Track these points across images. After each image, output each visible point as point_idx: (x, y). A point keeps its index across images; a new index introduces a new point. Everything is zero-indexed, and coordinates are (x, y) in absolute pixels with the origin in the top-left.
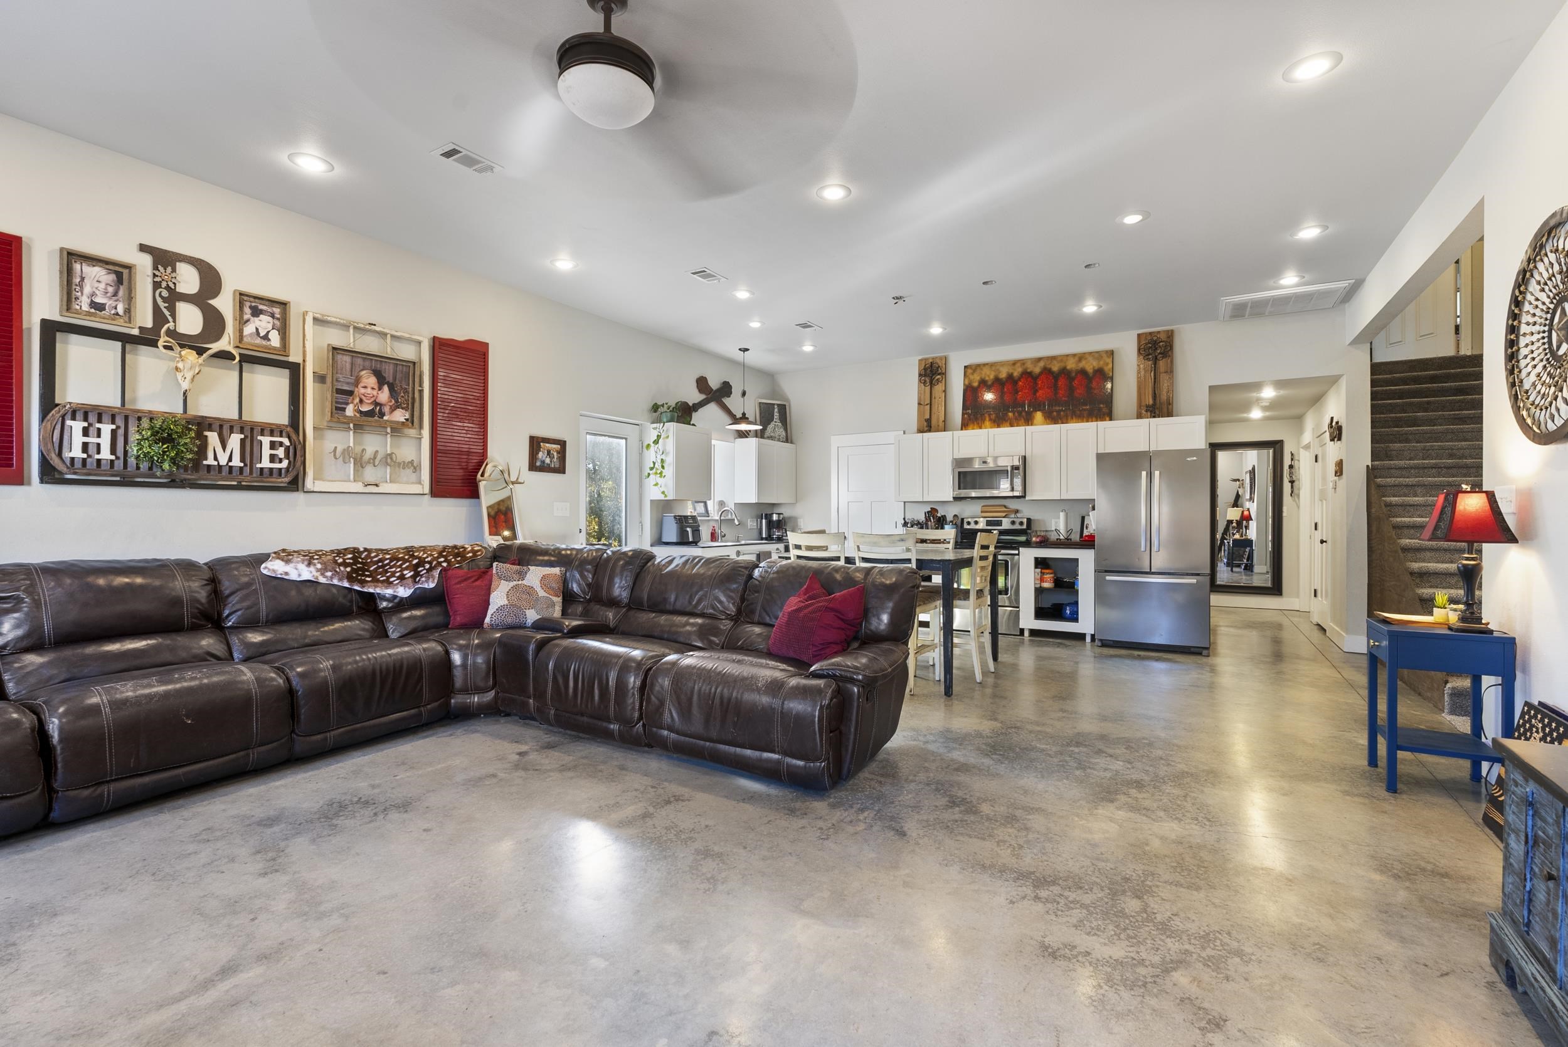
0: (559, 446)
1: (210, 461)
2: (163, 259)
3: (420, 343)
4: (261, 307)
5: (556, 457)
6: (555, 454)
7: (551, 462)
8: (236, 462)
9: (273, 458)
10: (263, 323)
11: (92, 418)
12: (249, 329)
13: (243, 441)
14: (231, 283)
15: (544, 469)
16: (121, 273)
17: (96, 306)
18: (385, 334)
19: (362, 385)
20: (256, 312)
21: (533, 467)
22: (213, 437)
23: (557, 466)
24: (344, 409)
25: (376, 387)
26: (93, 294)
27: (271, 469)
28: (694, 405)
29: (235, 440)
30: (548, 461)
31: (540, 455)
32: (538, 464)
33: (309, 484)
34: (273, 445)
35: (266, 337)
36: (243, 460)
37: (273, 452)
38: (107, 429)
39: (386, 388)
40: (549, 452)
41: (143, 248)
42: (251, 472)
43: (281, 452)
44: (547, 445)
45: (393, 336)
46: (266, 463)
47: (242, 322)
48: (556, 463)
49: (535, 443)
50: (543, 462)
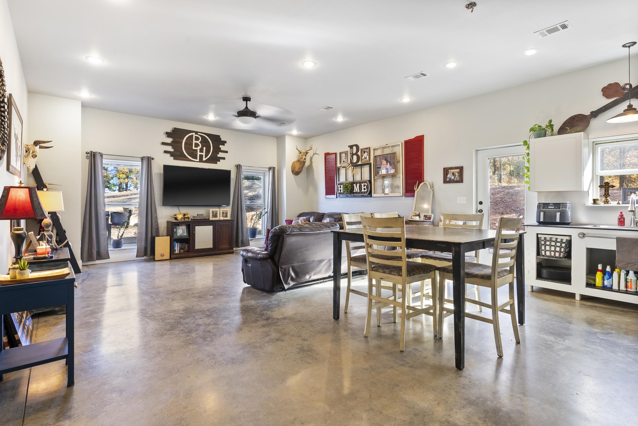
0: (459, 170)
1: (354, 191)
2: (351, 147)
3: (399, 145)
4: (365, 151)
5: (457, 175)
6: (457, 174)
7: (455, 178)
8: (359, 191)
9: (364, 189)
10: (365, 155)
11: (340, 185)
12: (363, 157)
13: (359, 186)
14: (361, 147)
15: (451, 181)
16: (346, 153)
17: (344, 162)
18: (390, 146)
19: (383, 164)
20: (364, 152)
21: (445, 182)
22: (355, 185)
23: (458, 179)
24: (379, 173)
25: (386, 164)
26: (343, 159)
27: (364, 192)
28: (592, 113)
29: (358, 185)
30: (453, 178)
31: (449, 176)
32: (448, 180)
33: (373, 195)
34: (364, 186)
35: (366, 158)
36: (359, 190)
37: (364, 187)
38: (342, 186)
39: (388, 163)
40: (453, 174)
41: (349, 146)
42: (361, 193)
43: (365, 187)
44: (452, 170)
45: (392, 146)
46: (363, 191)
47: (362, 156)
48: (457, 178)
49: (446, 171)
50: (450, 179)
